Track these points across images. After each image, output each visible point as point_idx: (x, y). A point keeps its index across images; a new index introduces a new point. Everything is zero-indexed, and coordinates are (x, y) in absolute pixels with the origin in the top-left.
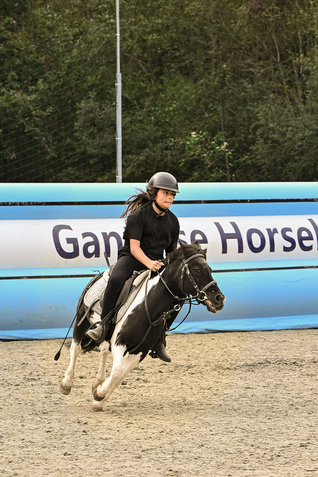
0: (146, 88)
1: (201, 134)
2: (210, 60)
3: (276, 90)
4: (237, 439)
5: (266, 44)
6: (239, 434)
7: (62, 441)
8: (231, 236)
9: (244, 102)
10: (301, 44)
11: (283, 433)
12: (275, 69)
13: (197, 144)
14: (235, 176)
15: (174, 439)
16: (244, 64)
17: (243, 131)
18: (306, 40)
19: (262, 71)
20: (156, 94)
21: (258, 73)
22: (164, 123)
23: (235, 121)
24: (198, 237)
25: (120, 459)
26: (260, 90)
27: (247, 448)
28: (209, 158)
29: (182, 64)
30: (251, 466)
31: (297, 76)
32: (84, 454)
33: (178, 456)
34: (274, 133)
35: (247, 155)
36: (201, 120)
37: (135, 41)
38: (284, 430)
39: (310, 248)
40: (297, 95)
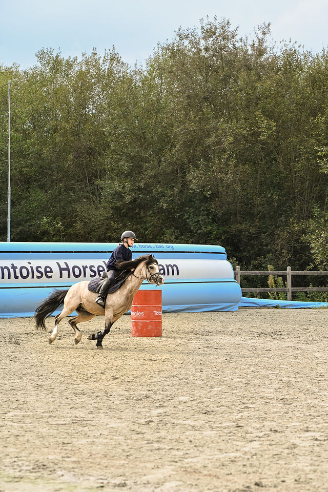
0: (22, 195)
1: (48, 219)
2: (53, 181)
3: (86, 197)
5: (82, 173)
6: (70, 367)
8: (64, 269)
9: (70, 202)
10: (99, 174)
12: (86, 186)
13: (46, 223)
14: (65, 239)
16: (71, 184)
17: (69, 217)
18: (101, 172)
19: (80, 187)
20: (27, 198)
21: (77, 188)
22: (30, 213)
23: (65, 212)
24: (48, 269)
26: (77, 196)
27: (75, 374)
28: (52, 230)
29: (39, 183)
31: (96, 190)
33: (41, 377)
34: (85, 218)
35: (71, 229)
36: (48, 211)
37: (17, 171)
40: (96, 200)
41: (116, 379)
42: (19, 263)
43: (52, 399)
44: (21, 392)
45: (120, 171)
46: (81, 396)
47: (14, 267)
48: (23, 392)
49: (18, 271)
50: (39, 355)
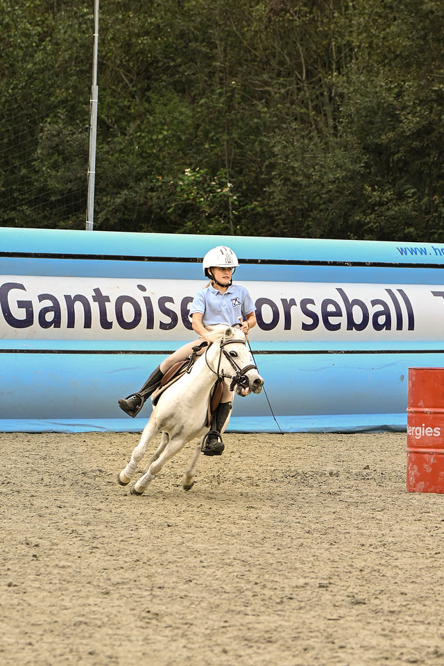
0: (129, 107)
1: (198, 172)
2: (214, 73)
3: (298, 116)
4: (236, 574)
5: (289, 54)
6: (238, 568)
7: (6, 568)
9: (257, 131)
10: (335, 58)
11: (296, 569)
13: (192, 184)
14: (241, 228)
15: (153, 571)
16: (259, 81)
17: (253, 169)
18: (341, 53)
19: (283, 91)
20: (141, 116)
21: (276, 93)
22: (150, 155)
23: (243, 155)
25: (82, 594)
26: (276, 116)
27: (248, 586)
28: (207, 203)
29: (176, 78)
30: (254, 610)
31: (327, 99)
32: (34, 585)
33: (158, 593)
34: (295, 173)
35: (257, 201)
36: (198, 152)
37: (118, 45)
38: (298, 565)
39: (337, 327)
40: (327, 124)
41: (358, 603)
42: (114, 288)
43: (186, 653)
44: (105, 630)
45: (390, 51)
46: (263, 646)
47: (101, 298)
48: (110, 632)
49: (111, 308)
50: (158, 532)
